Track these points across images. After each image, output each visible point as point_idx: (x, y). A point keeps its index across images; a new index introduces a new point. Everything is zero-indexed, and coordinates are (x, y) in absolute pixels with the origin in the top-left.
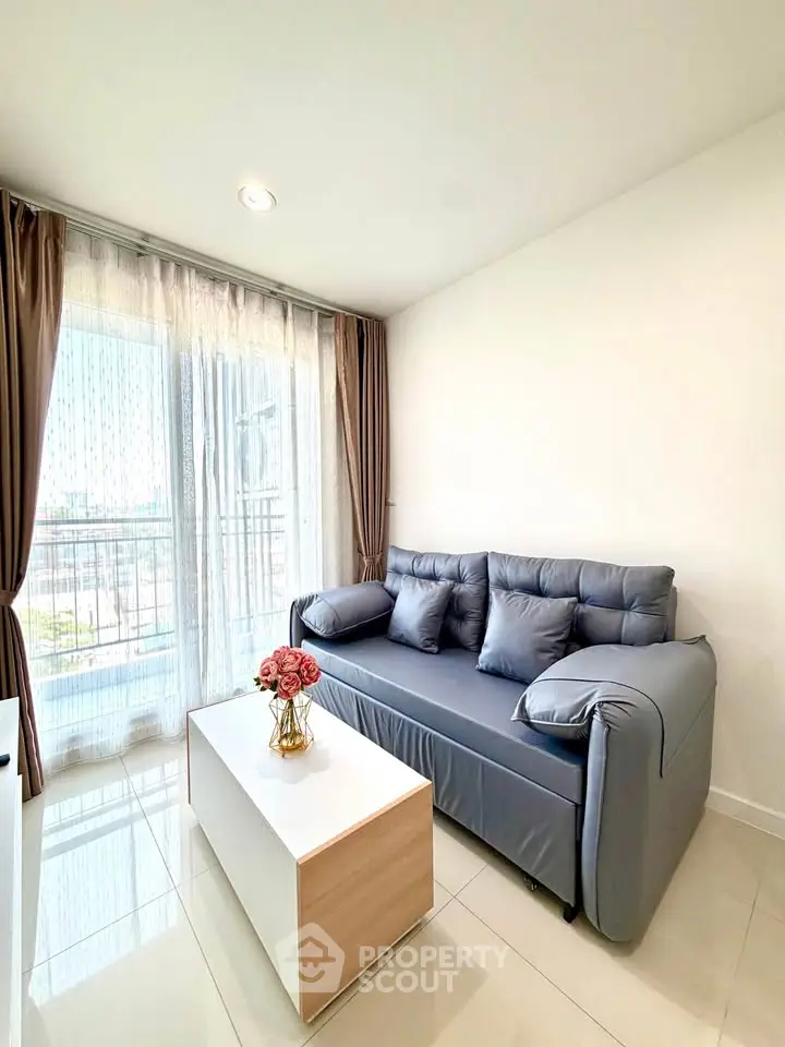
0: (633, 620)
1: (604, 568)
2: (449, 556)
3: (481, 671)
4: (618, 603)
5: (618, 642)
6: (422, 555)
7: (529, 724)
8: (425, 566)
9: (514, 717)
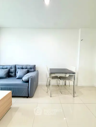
0: (32, 70)
1: (30, 65)
2: (10, 65)
3: (17, 79)
4: (31, 68)
5: (31, 72)
6: (4, 66)
7: (23, 81)
8: (5, 67)
9: (21, 81)
